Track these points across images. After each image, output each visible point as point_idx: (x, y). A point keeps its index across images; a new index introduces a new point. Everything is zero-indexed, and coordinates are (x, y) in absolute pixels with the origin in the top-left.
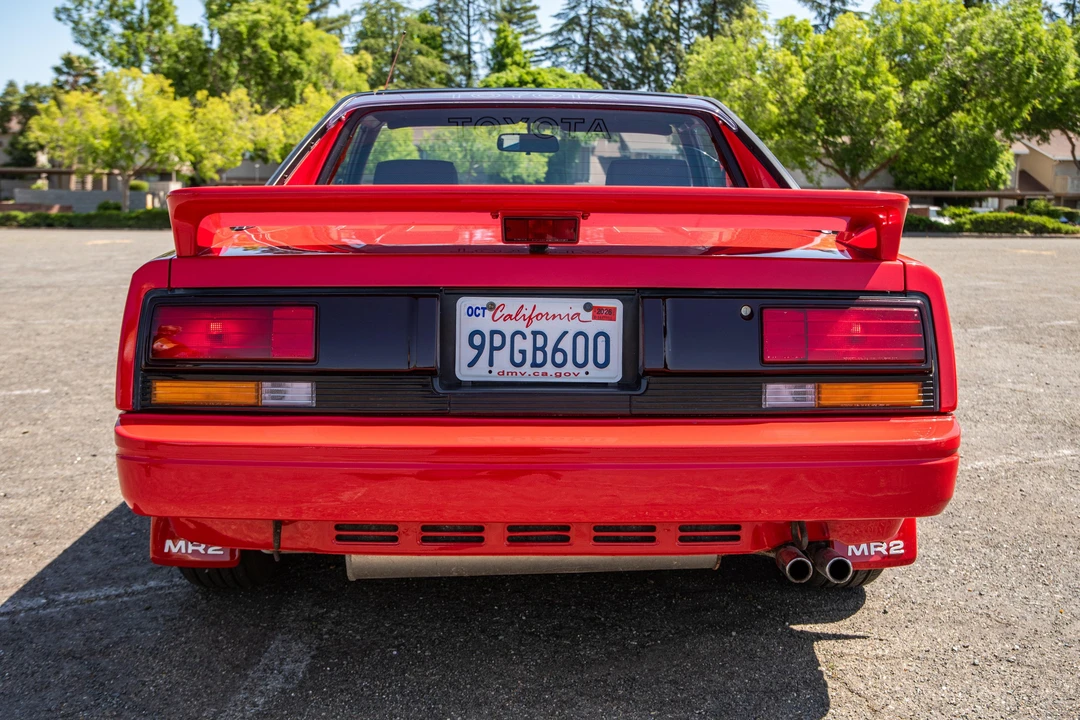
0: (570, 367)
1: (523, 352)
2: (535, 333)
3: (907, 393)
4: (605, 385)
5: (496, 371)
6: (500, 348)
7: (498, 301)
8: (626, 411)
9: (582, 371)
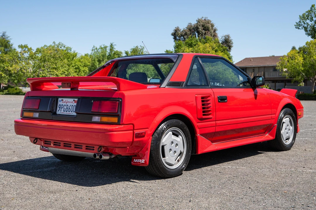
0: (70, 112)
1: (65, 109)
2: (67, 105)
3: (115, 120)
4: (74, 116)
5: (61, 112)
6: (62, 108)
7: (63, 99)
8: (73, 121)
9: (72, 113)
